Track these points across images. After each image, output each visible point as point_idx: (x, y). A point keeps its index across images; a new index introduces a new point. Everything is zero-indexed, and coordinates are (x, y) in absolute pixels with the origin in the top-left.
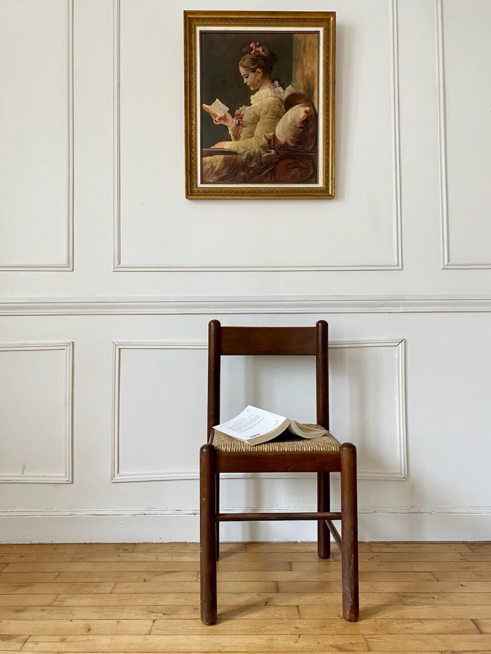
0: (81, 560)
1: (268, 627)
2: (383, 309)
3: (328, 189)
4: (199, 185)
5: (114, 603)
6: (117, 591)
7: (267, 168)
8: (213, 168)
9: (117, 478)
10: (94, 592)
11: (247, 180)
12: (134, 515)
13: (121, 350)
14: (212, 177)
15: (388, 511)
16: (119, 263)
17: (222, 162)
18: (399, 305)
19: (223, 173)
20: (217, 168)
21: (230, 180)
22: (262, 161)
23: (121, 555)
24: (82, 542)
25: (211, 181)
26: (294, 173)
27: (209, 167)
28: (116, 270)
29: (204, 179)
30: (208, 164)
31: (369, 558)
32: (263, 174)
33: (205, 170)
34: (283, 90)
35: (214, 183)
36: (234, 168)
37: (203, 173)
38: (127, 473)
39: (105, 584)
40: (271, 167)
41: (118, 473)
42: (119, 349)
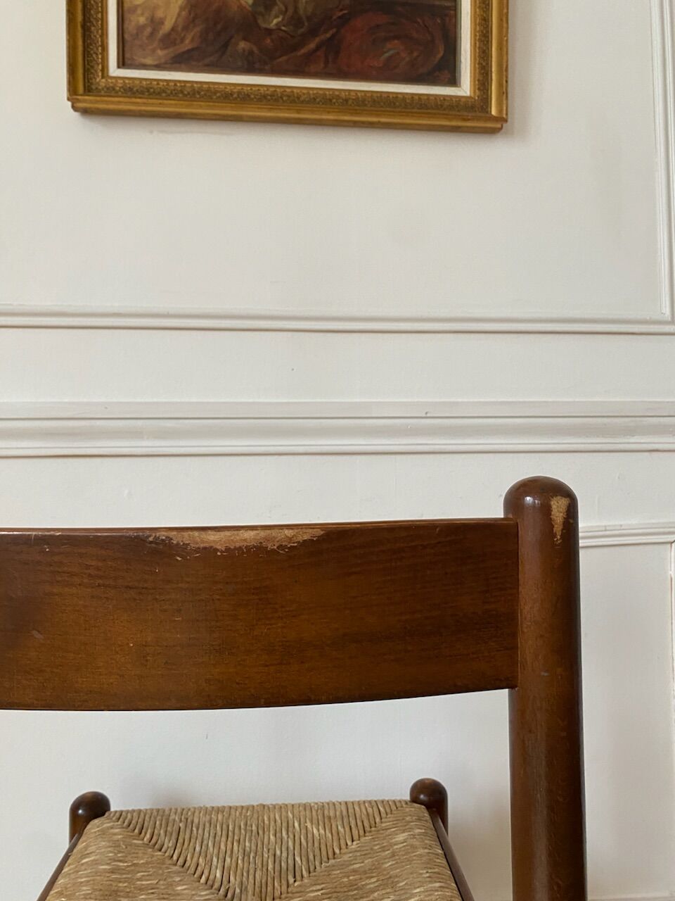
2: (632, 440)
3: (485, 100)
4: (114, 70)
7: (313, 32)
8: (155, 23)
11: (257, 66)
14: (154, 51)
17: (182, 9)
19: (187, 41)
20: (168, 26)
21: (207, 61)
22: (301, 12)
25: (149, 61)
26: (391, 52)
27: (142, 20)
29: (127, 55)
30: (139, 12)
32: (303, 51)
33: (130, 27)
35: (158, 67)
36: (219, 27)
37: (126, 36)
40: (326, 31)
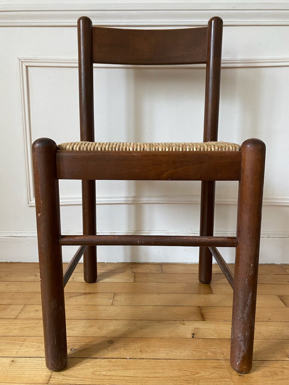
1: (202, 374)
5: (16, 332)
6: (24, 315)
9: (33, 202)
13: (29, 68)
23: (38, 274)
31: (287, 280)
39: (13, 306)
42: (27, 67)
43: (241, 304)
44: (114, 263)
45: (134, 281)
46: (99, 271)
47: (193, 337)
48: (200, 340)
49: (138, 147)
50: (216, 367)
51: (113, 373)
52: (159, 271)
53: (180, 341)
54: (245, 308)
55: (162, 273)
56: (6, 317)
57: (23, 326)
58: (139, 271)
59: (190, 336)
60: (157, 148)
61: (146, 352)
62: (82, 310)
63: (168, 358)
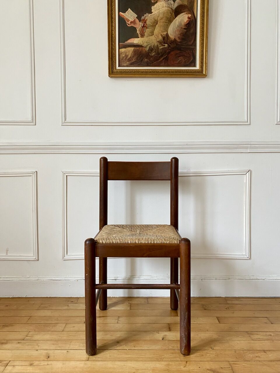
0: (44, 308)
2: (237, 150)
3: (202, 70)
4: (118, 68)
5: (65, 338)
6: (66, 329)
7: (162, 56)
8: (126, 56)
9: (66, 257)
10: (52, 330)
11: (149, 64)
12: (78, 280)
13: (68, 176)
14: (126, 62)
15: (237, 278)
16: (65, 120)
17: (132, 52)
18: (247, 148)
19: (133, 60)
20: (129, 56)
21: (138, 64)
22: (159, 51)
23: (69, 305)
24: (45, 296)
25: (125, 65)
26: (180, 60)
27: (124, 56)
28: (63, 124)
29: (120, 64)
30: (123, 54)
31: (226, 308)
32: (160, 60)
33: (121, 57)
34: (173, 2)
35: (127, 66)
36: (141, 56)
37: (120, 59)
38: (73, 254)
39: (59, 324)
40: (165, 55)
41: (67, 254)
42: (67, 176)
43: (183, 318)
44: (117, 297)
45: (130, 309)
46: (109, 303)
47: (163, 339)
48: (166, 341)
49: (133, 241)
50: (173, 353)
51: (120, 356)
52: (146, 302)
53: (156, 341)
54: (185, 320)
55: (148, 304)
56: (57, 330)
57: (68, 335)
58: (133, 303)
59: (161, 339)
60: (141, 241)
61: (137, 347)
62: (100, 326)
63: (148, 349)
